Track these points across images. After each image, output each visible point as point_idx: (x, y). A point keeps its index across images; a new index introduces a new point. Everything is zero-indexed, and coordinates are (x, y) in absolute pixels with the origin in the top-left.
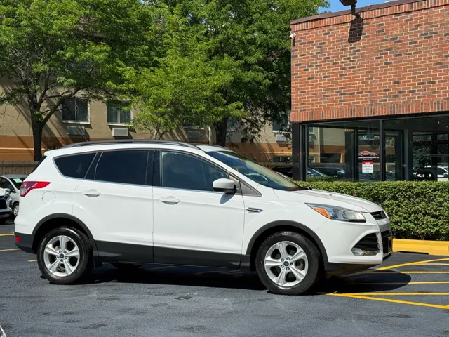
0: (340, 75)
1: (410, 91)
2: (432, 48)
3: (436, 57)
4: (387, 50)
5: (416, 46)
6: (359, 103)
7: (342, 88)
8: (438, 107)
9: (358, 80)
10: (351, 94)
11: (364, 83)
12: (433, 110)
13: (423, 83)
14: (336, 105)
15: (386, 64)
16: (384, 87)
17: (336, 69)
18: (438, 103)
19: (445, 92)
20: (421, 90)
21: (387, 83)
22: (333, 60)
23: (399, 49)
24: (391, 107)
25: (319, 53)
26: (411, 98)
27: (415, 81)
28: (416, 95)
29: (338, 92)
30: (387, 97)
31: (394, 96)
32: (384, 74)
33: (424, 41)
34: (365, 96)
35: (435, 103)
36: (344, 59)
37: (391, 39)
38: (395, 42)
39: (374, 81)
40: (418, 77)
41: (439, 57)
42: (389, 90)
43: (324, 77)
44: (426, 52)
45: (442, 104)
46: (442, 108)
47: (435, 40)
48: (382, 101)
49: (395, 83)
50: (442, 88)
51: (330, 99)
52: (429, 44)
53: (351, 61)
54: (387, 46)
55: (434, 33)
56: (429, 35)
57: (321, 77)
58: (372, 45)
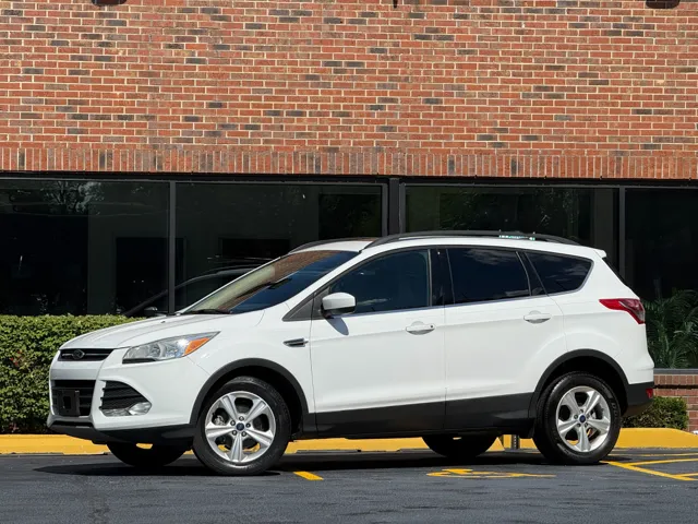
0: (71, 72)
1: (248, 127)
2: (298, 42)
3: (305, 63)
4: (196, 32)
5: (262, 34)
6: (121, 139)
7: (76, 102)
8: (311, 166)
9: (117, 89)
10: (103, 118)
11: (136, 96)
12: (300, 171)
13: (276, 113)
14: (60, 138)
15: (189, 61)
16: (185, 111)
17: (60, 57)
18: (312, 158)
19: (325, 135)
20: (272, 128)
21: (192, 104)
22: (52, 36)
23: (221, 33)
24: (204, 156)
25: (12, 13)
26: (249, 141)
27: (259, 106)
28: (260, 135)
29: (66, 109)
30: (192, 133)
31: (208, 134)
32: (185, 83)
33: (280, 27)
34: (137, 125)
35: (304, 157)
36: (84, 36)
37: (203, 11)
38: (214, 18)
39: (160, 96)
40: (267, 99)
41: (313, 64)
42: (196, 119)
43: (27, 71)
44: (284, 49)
45: (318, 160)
46: (318, 167)
47: (304, 29)
48: (179, 140)
49: (211, 105)
50: (318, 128)
51: (44, 123)
52: (291, 35)
53: (102, 44)
54: (194, 25)
55: (302, 13)
56: (290, 15)
57: (18, 71)
58: (155, 16)
